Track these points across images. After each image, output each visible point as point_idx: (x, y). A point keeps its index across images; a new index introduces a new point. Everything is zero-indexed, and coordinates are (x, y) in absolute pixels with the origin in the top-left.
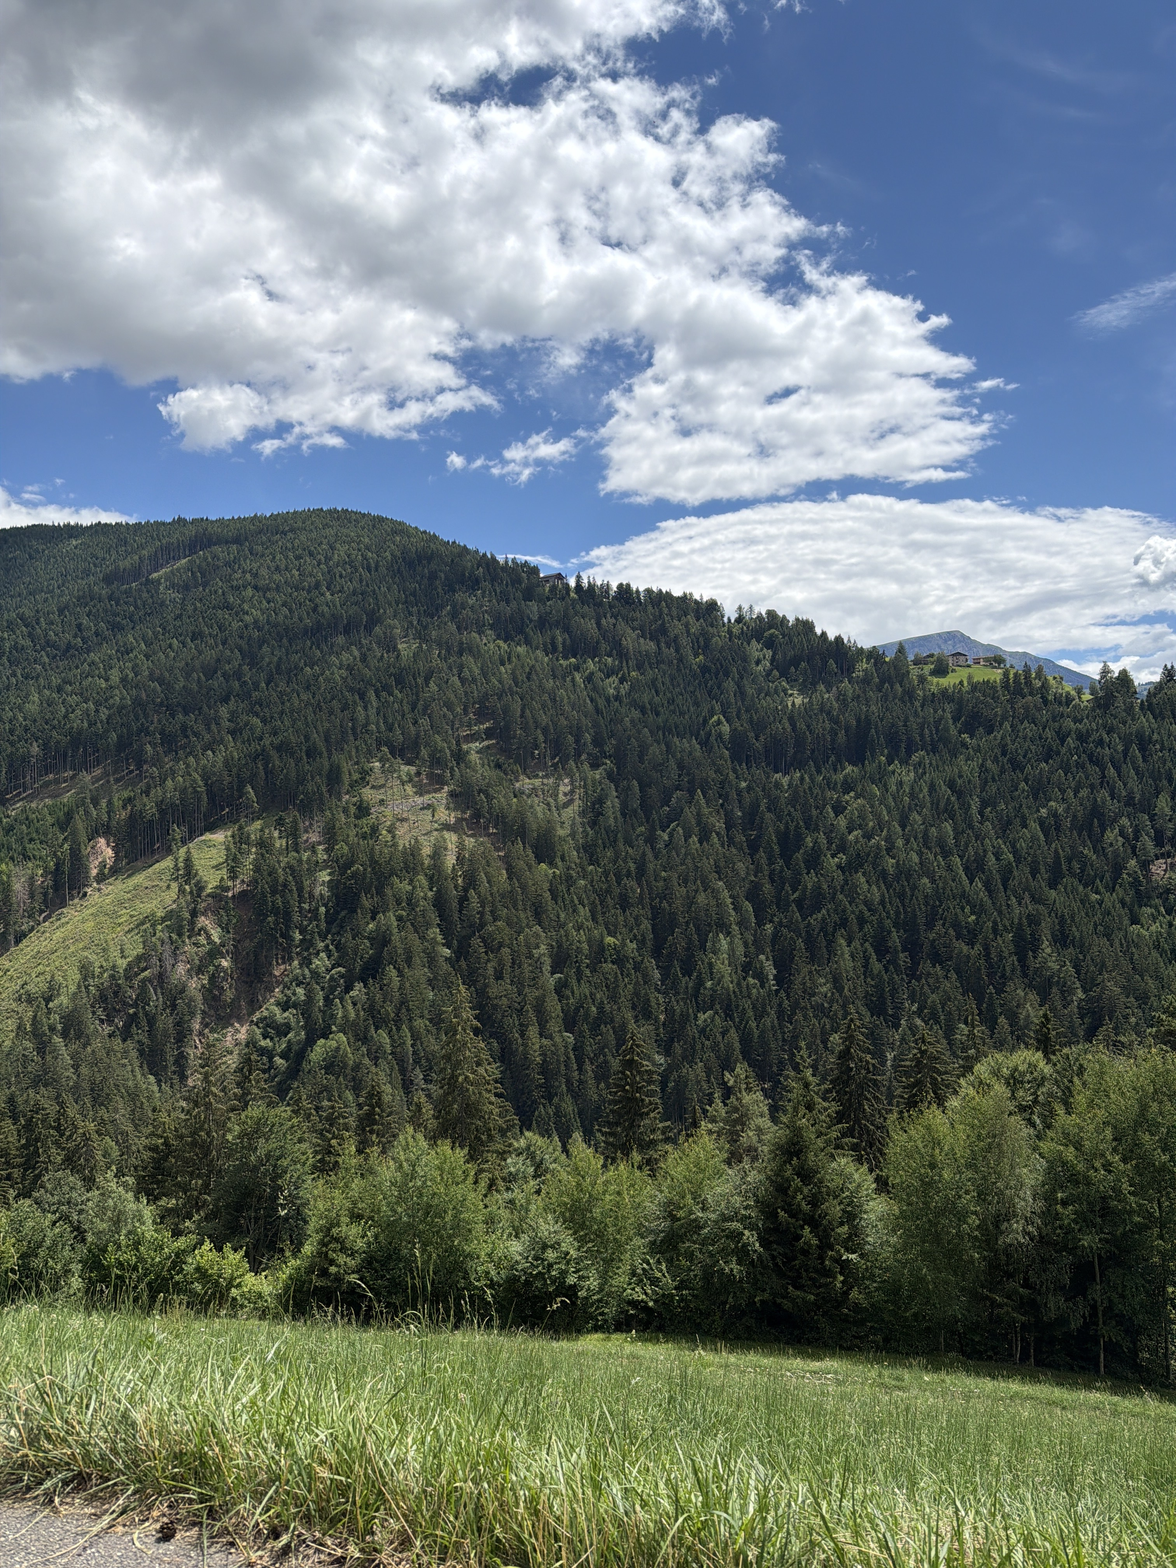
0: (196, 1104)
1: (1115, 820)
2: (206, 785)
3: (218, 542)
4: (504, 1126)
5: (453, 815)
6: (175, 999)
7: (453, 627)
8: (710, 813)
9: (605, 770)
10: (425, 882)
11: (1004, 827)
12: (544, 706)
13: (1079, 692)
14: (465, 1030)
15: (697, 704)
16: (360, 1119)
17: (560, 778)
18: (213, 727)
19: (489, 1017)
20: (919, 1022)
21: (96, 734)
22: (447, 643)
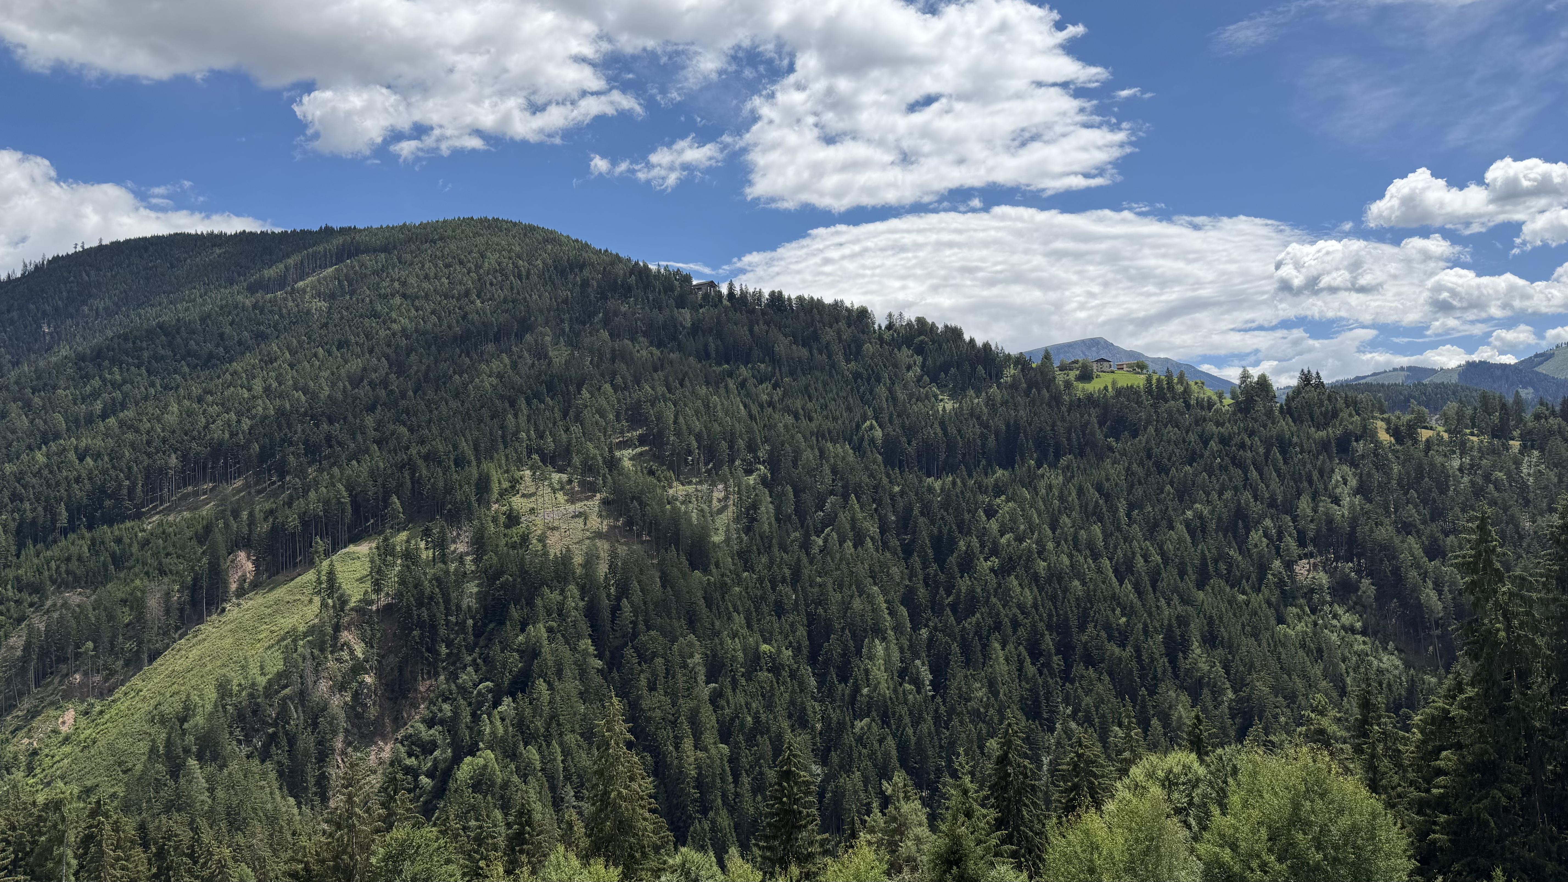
0: (339, 827)
1: (1258, 522)
2: (350, 495)
3: (367, 251)
4: (659, 843)
5: (605, 523)
6: (317, 717)
7: (605, 334)
8: (865, 518)
9: (759, 476)
10: (576, 593)
11: (1152, 529)
12: (697, 412)
13: (1221, 396)
14: (618, 744)
15: (849, 409)
16: (509, 839)
17: (714, 484)
18: (359, 437)
19: (643, 729)
20: (1073, 725)
21: (238, 445)
22: (599, 350)
